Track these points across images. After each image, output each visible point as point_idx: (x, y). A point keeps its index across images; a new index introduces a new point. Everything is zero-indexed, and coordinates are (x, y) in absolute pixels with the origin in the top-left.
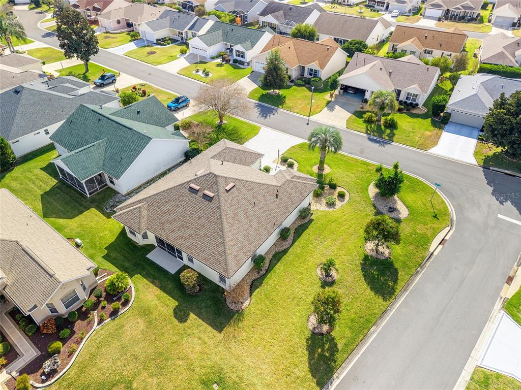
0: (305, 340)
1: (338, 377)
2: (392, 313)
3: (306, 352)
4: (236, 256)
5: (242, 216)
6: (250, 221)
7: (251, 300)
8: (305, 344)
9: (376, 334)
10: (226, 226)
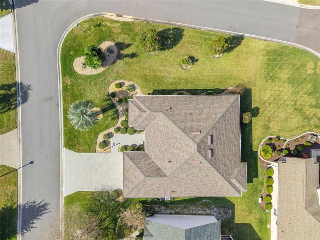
0: (229, 54)
1: (235, 34)
2: (188, 25)
3: (234, 50)
4: (227, 101)
5: (204, 115)
6: (202, 109)
7: (228, 88)
8: (230, 52)
9: (204, 27)
10: (219, 116)
